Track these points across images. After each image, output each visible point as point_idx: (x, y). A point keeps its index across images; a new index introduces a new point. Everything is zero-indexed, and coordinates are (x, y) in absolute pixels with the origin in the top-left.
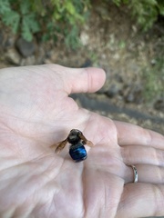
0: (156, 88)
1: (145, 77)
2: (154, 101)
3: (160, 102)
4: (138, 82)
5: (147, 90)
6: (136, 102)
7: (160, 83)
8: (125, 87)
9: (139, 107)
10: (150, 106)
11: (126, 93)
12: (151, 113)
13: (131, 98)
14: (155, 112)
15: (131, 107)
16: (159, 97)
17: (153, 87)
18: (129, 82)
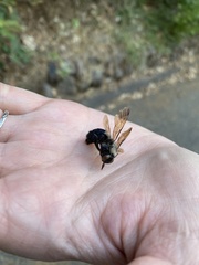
0: (137, 45)
1: (119, 42)
2: (144, 60)
3: (150, 57)
4: (116, 52)
5: (130, 53)
6: (127, 73)
7: (138, 37)
8: (107, 65)
9: (134, 76)
10: (144, 68)
11: (111, 71)
12: (149, 75)
13: (120, 73)
14: (152, 71)
15: (125, 82)
16: (146, 54)
17: (134, 46)
18: (107, 58)
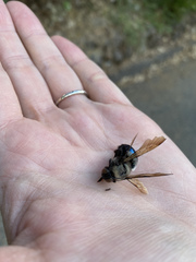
0: (136, 26)
1: (117, 24)
2: (144, 41)
3: (150, 38)
4: (114, 34)
5: (129, 35)
6: (126, 56)
7: (135, 17)
8: (105, 49)
9: (134, 59)
10: (144, 49)
11: (109, 54)
12: (150, 56)
13: (119, 56)
14: (153, 52)
15: (126, 65)
16: (145, 34)
17: (132, 27)
18: (105, 41)
